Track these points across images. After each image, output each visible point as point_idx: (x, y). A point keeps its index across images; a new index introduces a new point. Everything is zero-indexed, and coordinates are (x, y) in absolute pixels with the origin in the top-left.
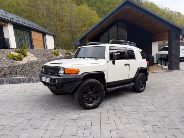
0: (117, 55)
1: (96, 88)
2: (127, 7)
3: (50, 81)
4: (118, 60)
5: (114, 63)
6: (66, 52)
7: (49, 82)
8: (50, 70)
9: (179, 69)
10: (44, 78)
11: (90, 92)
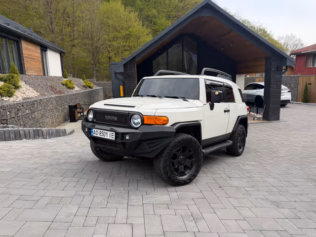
0: (219, 94)
1: (191, 149)
2: (206, 14)
3: (114, 137)
4: (219, 102)
5: (212, 108)
6: (84, 84)
7: (111, 138)
8: (108, 117)
9: (279, 120)
10: (99, 131)
11: (181, 157)
